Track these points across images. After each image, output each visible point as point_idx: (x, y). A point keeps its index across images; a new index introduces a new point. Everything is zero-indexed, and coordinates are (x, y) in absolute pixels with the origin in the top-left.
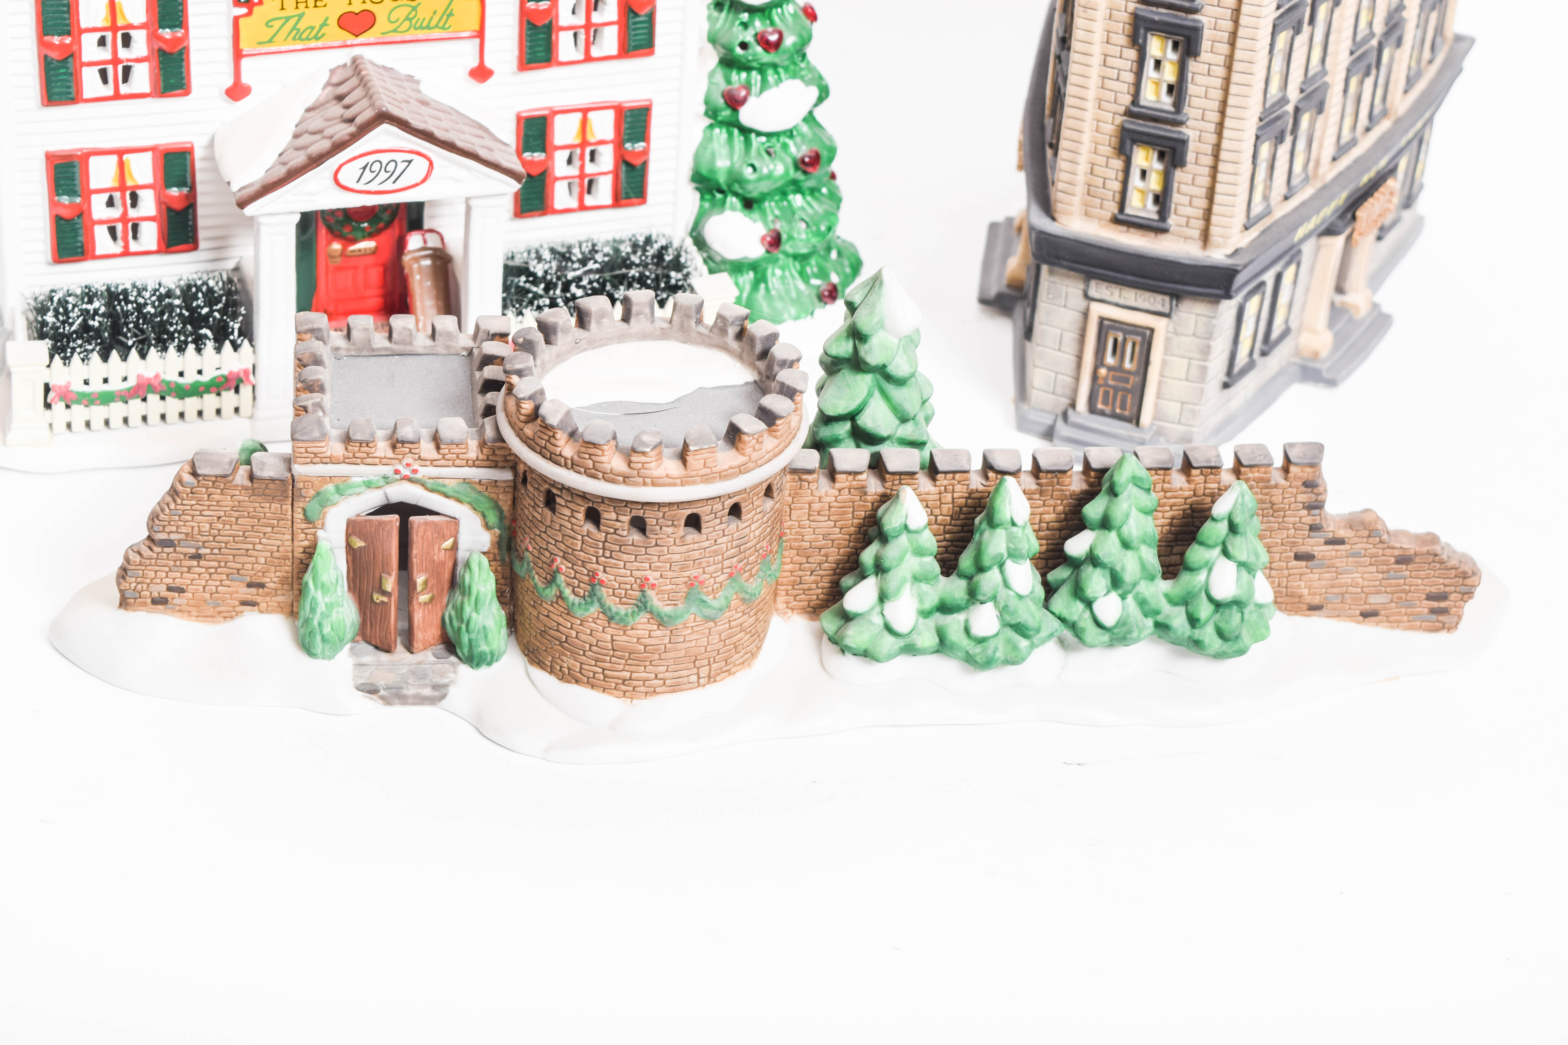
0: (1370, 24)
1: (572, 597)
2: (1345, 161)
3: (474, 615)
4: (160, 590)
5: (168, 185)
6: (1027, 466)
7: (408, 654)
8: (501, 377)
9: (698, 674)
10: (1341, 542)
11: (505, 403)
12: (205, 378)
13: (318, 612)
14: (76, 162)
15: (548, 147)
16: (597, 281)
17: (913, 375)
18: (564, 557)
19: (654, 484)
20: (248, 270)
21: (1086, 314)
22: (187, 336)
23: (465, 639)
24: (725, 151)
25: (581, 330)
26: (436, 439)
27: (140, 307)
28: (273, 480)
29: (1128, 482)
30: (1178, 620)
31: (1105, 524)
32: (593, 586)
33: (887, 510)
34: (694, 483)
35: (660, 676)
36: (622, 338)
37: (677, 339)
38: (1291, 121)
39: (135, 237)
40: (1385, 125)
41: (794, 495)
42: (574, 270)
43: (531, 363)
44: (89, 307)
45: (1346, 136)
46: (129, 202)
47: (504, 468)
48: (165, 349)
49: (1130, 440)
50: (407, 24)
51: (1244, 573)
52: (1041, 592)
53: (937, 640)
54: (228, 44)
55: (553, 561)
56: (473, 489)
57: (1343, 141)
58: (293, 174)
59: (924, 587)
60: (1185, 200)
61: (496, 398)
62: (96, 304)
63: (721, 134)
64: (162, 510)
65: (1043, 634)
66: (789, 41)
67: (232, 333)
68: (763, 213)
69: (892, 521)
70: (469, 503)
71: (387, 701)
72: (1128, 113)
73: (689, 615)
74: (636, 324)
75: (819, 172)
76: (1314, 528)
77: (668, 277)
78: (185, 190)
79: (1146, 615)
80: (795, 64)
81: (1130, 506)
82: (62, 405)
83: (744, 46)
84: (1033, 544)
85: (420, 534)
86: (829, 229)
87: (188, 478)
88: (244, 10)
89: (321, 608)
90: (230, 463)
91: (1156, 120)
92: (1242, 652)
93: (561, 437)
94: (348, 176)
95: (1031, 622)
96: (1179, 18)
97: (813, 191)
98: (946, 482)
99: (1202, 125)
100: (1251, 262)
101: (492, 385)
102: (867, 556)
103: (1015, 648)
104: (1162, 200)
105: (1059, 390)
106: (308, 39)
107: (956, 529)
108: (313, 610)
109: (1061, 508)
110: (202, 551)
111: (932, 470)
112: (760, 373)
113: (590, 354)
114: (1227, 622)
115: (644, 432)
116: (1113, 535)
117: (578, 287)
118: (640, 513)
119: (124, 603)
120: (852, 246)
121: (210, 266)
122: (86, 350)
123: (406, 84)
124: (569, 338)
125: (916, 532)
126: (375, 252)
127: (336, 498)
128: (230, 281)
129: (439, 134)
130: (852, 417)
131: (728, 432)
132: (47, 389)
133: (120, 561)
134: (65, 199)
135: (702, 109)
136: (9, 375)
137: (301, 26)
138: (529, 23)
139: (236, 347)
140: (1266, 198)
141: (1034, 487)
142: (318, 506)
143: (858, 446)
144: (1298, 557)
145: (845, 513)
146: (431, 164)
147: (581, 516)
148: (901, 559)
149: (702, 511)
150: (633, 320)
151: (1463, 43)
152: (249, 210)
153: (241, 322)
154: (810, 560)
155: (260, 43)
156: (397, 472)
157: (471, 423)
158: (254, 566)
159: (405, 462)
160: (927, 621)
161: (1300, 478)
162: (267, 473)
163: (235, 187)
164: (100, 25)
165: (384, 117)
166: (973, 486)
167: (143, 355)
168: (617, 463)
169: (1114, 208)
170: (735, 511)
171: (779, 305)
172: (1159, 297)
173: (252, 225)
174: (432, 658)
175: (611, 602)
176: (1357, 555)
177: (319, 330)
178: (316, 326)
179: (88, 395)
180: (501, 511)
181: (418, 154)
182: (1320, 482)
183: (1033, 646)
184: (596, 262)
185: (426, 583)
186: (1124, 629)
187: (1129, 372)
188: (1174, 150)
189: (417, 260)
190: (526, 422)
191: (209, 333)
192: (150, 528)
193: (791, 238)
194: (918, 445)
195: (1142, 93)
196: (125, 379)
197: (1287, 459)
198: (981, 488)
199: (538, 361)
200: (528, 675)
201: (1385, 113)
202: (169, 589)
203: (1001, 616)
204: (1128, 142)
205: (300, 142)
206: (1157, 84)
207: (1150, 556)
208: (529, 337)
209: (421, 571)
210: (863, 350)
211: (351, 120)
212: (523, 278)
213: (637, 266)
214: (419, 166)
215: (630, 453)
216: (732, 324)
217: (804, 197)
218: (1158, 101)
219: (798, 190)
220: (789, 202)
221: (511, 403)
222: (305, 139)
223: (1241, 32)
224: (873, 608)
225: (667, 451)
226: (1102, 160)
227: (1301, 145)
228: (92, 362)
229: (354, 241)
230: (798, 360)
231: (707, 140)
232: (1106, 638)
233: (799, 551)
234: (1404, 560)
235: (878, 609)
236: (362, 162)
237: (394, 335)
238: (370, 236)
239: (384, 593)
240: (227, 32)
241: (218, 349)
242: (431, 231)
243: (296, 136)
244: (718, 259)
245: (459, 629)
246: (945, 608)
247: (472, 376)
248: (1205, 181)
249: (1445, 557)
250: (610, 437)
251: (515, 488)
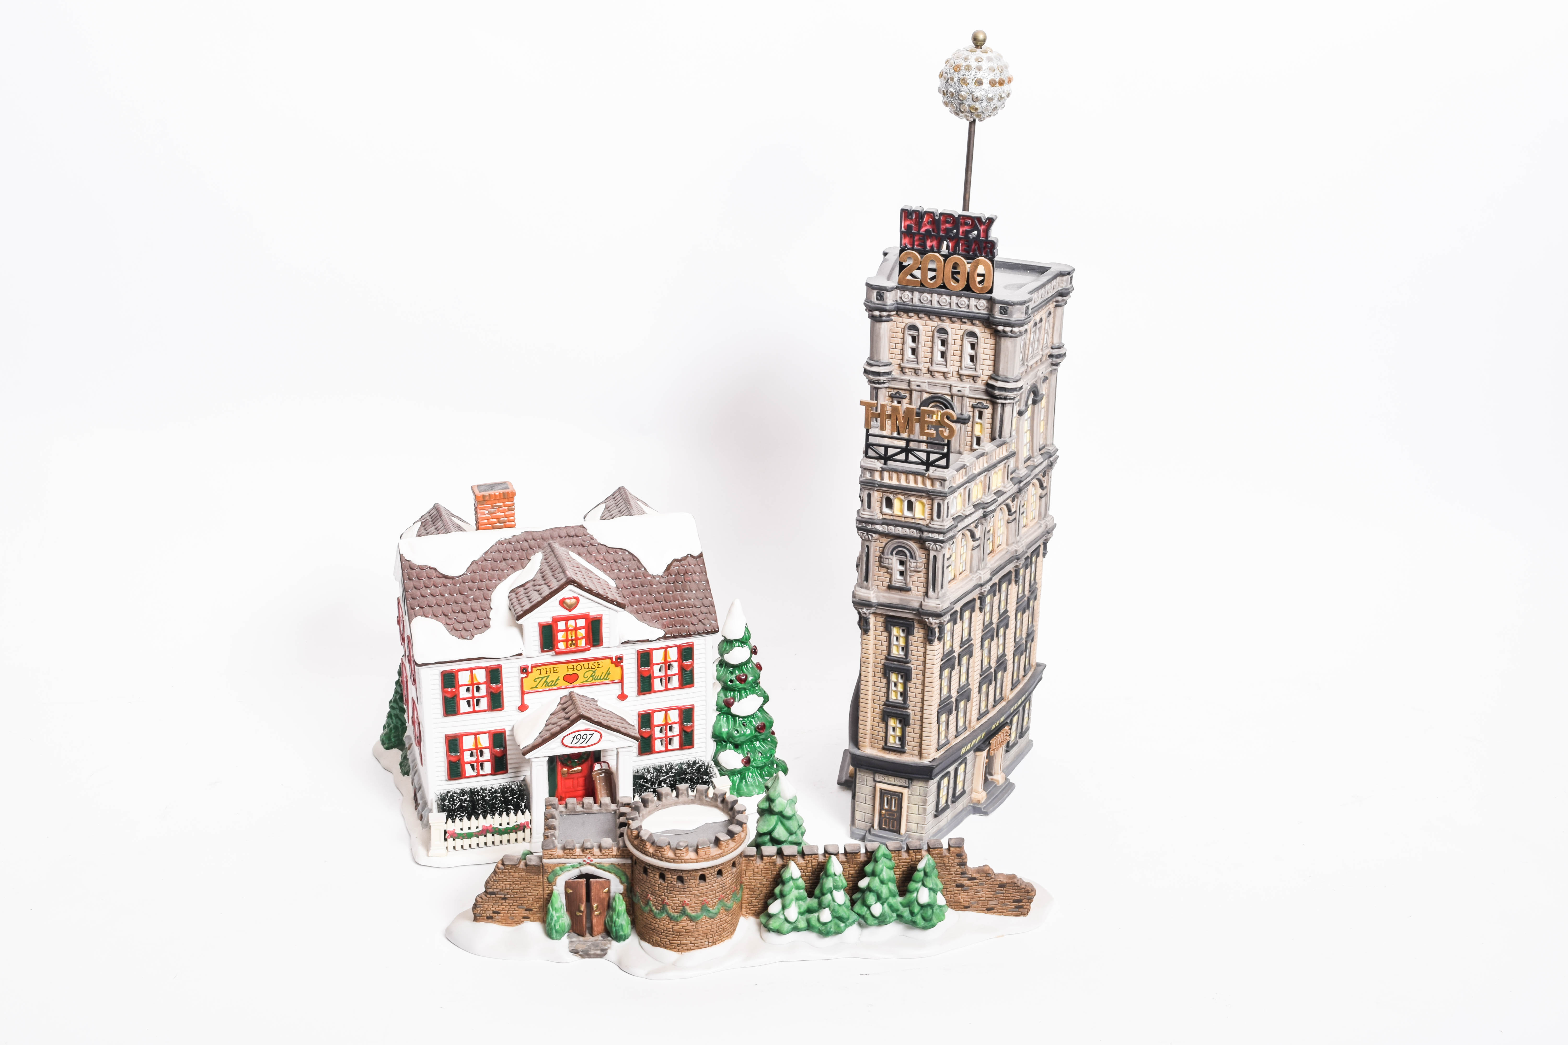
0: (989, 663)
1: (655, 910)
2: (984, 720)
3: (617, 919)
4: (490, 913)
5: (495, 747)
6: (842, 851)
7: (591, 937)
8: (626, 821)
9: (708, 941)
10: (974, 879)
11: (627, 832)
12: (511, 826)
13: (554, 920)
14: (458, 738)
15: (652, 726)
16: (673, 781)
17: (794, 815)
18: (652, 894)
19: (685, 863)
20: (528, 780)
21: (875, 788)
22: (503, 809)
23: (614, 930)
24: (725, 725)
25: (659, 802)
26: (600, 847)
27: (484, 797)
28: (535, 866)
29: (881, 856)
30: (906, 913)
31: (873, 874)
32: (663, 905)
33: (784, 871)
34: (701, 861)
35: (692, 942)
36: (676, 804)
37: (698, 804)
38: (954, 705)
39: (482, 769)
40: (1003, 703)
41: (747, 866)
42: (663, 776)
43: (637, 815)
44: (463, 798)
45: (983, 709)
46: (479, 754)
47: (627, 858)
48: (494, 815)
49: (897, 840)
50: (591, 678)
51: (932, 893)
52: (848, 903)
53: (807, 925)
54: (518, 689)
55: (648, 895)
56: (615, 867)
57: (982, 712)
58: (545, 741)
59: (801, 902)
60: (911, 739)
61: (624, 830)
62: (466, 797)
63: (723, 718)
64: (491, 880)
65: (850, 921)
66: (750, 678)
67: (521, 807)
68: (743, 750)
69: (786, 875)
70: (614, 873)
71: (582, 957)
72: (885, 704)
73: (703, 917)
74: (681, 798)
75: (766, 732)
76: (963, 873)
77: (703, 778)
78: (502, 748)
79: (893, 912)
80: (754, 688)
81: (883, 866)
82: (452, 839)
83: (731, 681)
84: (843, 882)
85: (594, 886)
86: (771, 755)
87: (500, 866)
88: (525, 675)
89: (555, 918)
90: (518, 859)
91: (896, 707)
92: (933, 926)
93: (648, 845)
94: (567, 741)
95: (845, 916)
96: (902, 666)
97: (764, 740)
98: (808, 859)
99: (915, 708)
100: (939, 764)
101: (623, 825)
102: (777, 890)
103: (839, 927)
104: (902, 739)
105: (866, 820)
106: (551, 686)
107: (814, 878)
108: (552, 919)
109: (857, 868)
110: (507, 896)
111: (803, 854)
112: (730, 816)
113: (662, 810)
114: (926, 913)
115: (680, 842)
116: (877, 878)
117: (665, 783)
118: (681, 874)
119: (476, 919)
120: (784, 762)
121: (512, 780)
122: (461, 816)
123: (592, 703)
124: (654, 805)
125: (796, 880)
126: (581, 771)
127: (560, 872)
128: (521, 785)
129: (604, 723)
130: (770, 833)
131: (715, 840)
132: (445, 832)
133: (474, 901)
134: (453, 754)
135: (716, 707)
136: (430, 827)
137: (548, 681)
138: (641, 676)
139: (523, 813)
140: (946, 737)
141: (845, 860)
142: (553, 876)
143: (773, 845)
144: (957, 886)
145: (768, 873)
146: (601, 735)
147: (657, 876)
148: (790, 891)
149: (706, 873)
150: (680, 796)
151: (1041, 667)
152: (527, 756)
153: (525, 803)
154: (755, 893)
155: (531, 688)
156: (584, 861)
157: (614, 840)
158: (527, 902)
159: (588, 857)
160: (802, 917)
161: (955, 853)
162: (533, 863)
163: (521, 747)
164: (467, 683)
165: (581, 717)
166: (820, 860)
167: (485, 817)
168: (670, 854)
169: (882, 743)
170: (720, 873)
171: (751, 788)
172: (904, 780)
173: (529, 762)
174: (601, 938)
175: (671, 912)
176: (982, 884)
177: (554, 804)
178: (553, 803)
179: (463, 834)
180: (627, 876)
181: (596, 731)
182: (963, 854)
183: (847, 926)
184: (672, 773)
185: (597, 906)
186: (884, 918)
187: (894, 811)
188: (904, 719)
189: (598, 774)
190: (635, 839)
191: (512, 807)
192: (486, 887)
193: (754, 760)
194: (798, 844)
195: (890, 696)
196: (477, 827)
197: (949, 846)
198: (823, 861)
199: (641, 814)
200: (640, 944)
201: (1002, 699)
202: (494, 912)
203: (832, 914)
204: (886, 716)
205: (548, 728)
206: (896, 692)
207: (893, 887)
208: (637, 805)
209: (595, 902)
210: (772, 806)
211: (568, 719)
212: (642, 781)
213: (690, 774)
214: (596, 736)
215: (675, 850)
216: (720, 797)
217: (760, 743)
218: (897, 699)
219: (758, 740)
220: (753, 745)
221: (629, 831)
222: (550, 727)
223: (927, 671)
224: (780, 912)
225: (690, 849)
226: (876, 724)
227: (961, 714)
228: (464, 821)
229: (573, 767)
230: (745, 810)
231: (718, 720)
232: (876, 922)
233: (750, 889)
234: (1002, 886)
235: (782, 912)
236: (573, 735)
237: (585, 806)
238: (579, 765)
239: (581, 911)
240: (518, 684)
241: (516, 814)
242: (604, 762)
243: (546, 725)
244: (725, 770)
245: (611, 925)
246: (810, 911)
247: (616, 821)
248: (918, 731)
249: (1019, 884)
250: (667, 844)
251: (632, 866)
